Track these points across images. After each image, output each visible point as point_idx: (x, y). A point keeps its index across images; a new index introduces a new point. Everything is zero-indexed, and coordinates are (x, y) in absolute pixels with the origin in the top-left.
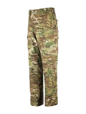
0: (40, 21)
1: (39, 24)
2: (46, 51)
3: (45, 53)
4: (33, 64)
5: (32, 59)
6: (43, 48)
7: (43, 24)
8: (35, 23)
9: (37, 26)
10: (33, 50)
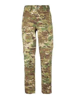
0: (42, 17)
1: (41, 20)
2: (49, 44)
3: (48, 46)
4: (32, 56)
5: (31, 52)
6: (46, 41)
7: (45, 20)
8: (38, 19)
9: (39, 22)
10: (33, 44)
